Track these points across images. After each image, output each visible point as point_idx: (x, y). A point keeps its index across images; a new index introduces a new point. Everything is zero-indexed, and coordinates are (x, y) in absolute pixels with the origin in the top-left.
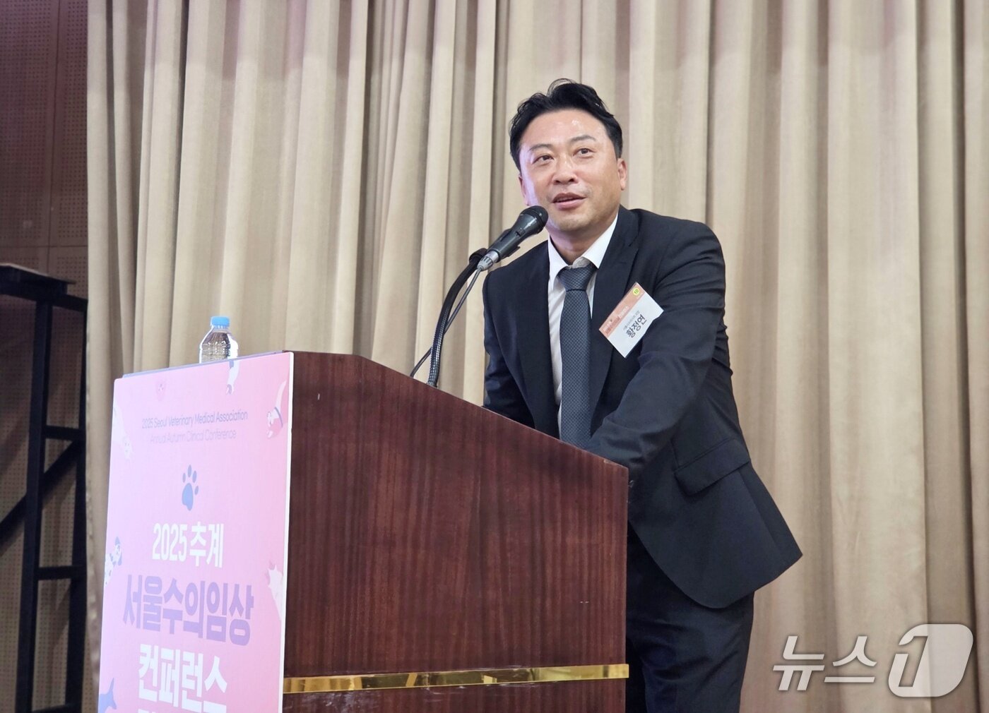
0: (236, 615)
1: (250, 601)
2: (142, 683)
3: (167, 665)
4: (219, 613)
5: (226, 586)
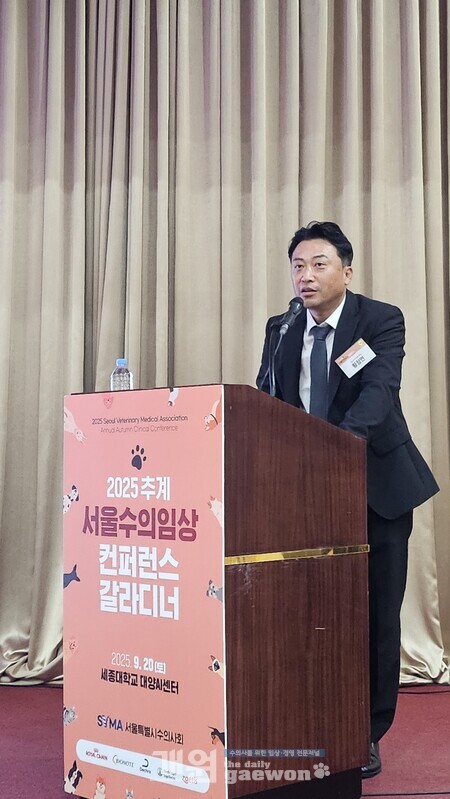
1: (195, 518)
2: (102, 566)
3: (125, 555)
4: (169, 525)
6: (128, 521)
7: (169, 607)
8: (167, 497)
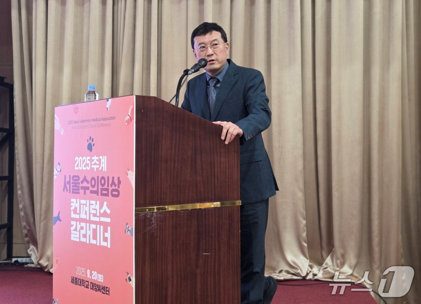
0: (113, 187)
1: (119, 182)
2: (72, 212)
3: (83, 206)
4: (106, 187)
5: (108, 178)
6: (85, 184)
7: (105, 239)
8: (105, 169)
